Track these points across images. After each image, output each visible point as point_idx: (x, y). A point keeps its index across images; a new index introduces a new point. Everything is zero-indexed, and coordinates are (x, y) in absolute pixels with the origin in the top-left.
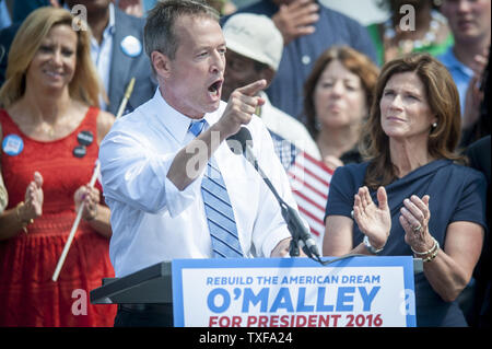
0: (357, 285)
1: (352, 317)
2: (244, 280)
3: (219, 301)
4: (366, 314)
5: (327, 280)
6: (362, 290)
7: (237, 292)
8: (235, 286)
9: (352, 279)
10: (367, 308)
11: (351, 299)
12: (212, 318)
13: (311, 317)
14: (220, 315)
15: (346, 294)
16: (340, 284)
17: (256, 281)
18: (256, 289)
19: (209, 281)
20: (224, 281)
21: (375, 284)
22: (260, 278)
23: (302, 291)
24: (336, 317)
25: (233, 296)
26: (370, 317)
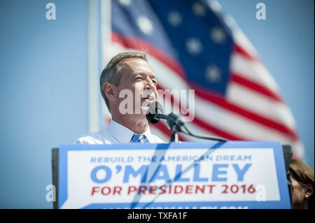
0: (230, 162)
1: (227, 187)
2: (125, 159)
3: (101, 175)
4: (240, 184)
5: (202, 158)
6: (236, 167)
7: (119, 168)
8: (117, 164)
9: (225, 158)
10: (240, 178)
11: (225, 172)
12: (94, 188)
13: (187, 187)
14: (102, 186)
15: (221, 169)
16: (215, 162)
17: (136, 160)
18: (136, 166)
19: (93, 160)
20: (107, 160)
21: (247, 161)
22: (140, 158)
23: (179, 167)
24: (211, 187)
25: (114, 170)
26: (244, 186)
